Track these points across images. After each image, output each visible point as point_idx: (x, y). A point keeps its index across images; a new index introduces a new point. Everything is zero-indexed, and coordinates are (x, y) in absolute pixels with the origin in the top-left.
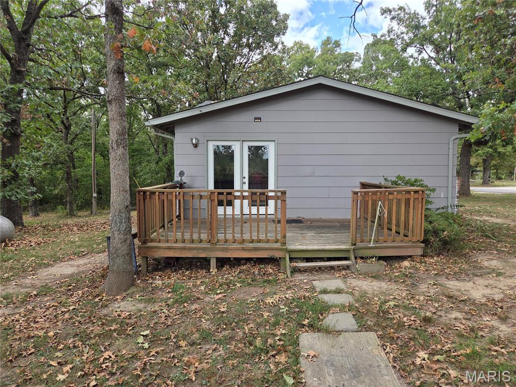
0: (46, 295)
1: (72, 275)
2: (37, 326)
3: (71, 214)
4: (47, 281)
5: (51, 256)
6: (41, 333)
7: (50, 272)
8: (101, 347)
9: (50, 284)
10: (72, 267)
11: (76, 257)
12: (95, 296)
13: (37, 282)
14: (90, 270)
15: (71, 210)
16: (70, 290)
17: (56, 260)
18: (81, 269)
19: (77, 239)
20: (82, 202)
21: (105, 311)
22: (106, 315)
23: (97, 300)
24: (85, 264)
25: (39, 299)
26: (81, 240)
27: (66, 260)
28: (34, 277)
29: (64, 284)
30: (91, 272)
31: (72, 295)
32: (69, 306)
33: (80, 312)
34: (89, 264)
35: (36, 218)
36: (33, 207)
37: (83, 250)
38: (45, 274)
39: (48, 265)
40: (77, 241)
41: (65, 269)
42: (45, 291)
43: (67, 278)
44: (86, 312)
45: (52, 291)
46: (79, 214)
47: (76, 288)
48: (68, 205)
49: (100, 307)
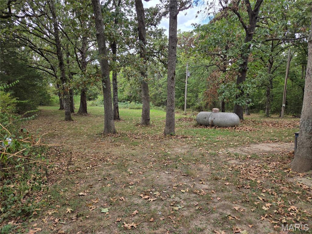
0: (255, 159)
1: (269, 152)
2: (251, 175)
3: (267, 116)
4: (256, 152)
5: (258, 139)
6: (254, 179)
7: (257, 147)
8: (289, 201)
9: (257, 154)
10: (269, 147)
11: (271, 142)
12: (285, 169)
13: (250, 151)
14: (281, 152)
15: (268, 113)
16: (268, 160)
17: (260, 141)
18: (274, 150)
19: (272, 131)
20: (274, 109)
21: (290, 180)
22: (292, 183)
23: (285, 171)
24: (277, 147)
25: (251, 160)
26: (275, 132)
27: (265, 142)
28: (249, 148)
29: (265, 156)
30: (281, 153)
31: (270, 163)
32: (269, 169)
33: (275, 175)
34: (279, 148)
35: (248, 116)
36: (247, 110)
37: (275, 138)
38: (254, 147)
39: (255, 143)
40: (272, 133)
41: (265, 147)
42: (254, 157)
43: (267, 153)
44: (279, 176)
45: (258, 158)
46: (272, 116)
47: (272, 160)
48: (266, 110)
49: (287, 176)
